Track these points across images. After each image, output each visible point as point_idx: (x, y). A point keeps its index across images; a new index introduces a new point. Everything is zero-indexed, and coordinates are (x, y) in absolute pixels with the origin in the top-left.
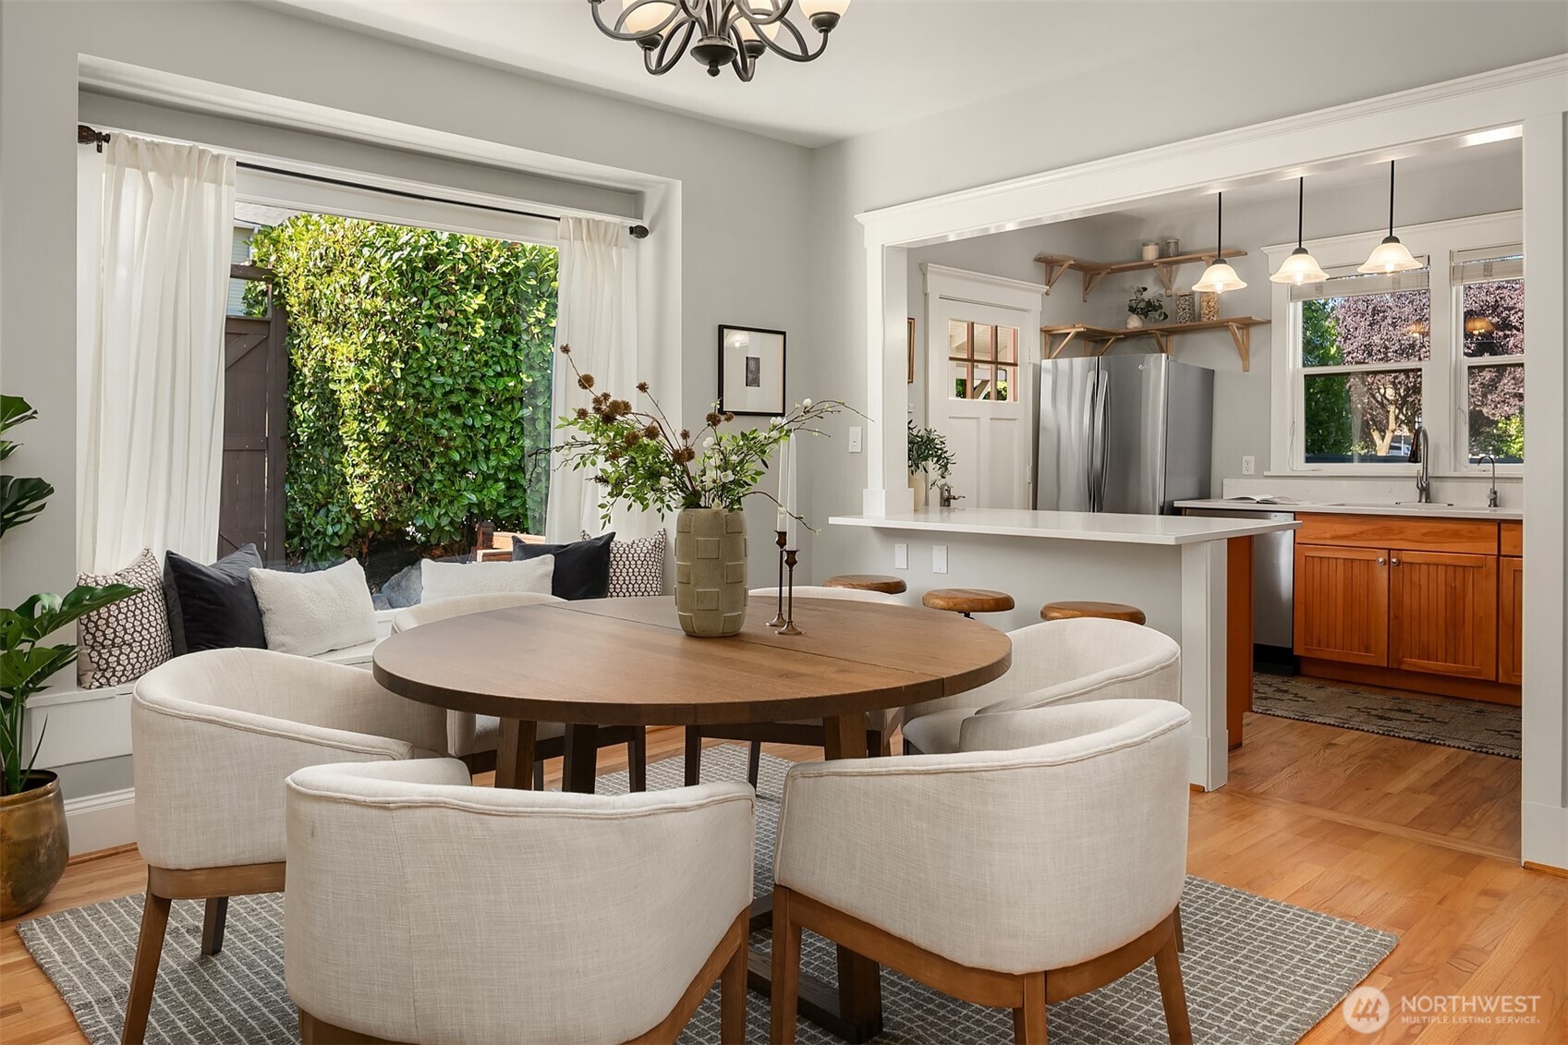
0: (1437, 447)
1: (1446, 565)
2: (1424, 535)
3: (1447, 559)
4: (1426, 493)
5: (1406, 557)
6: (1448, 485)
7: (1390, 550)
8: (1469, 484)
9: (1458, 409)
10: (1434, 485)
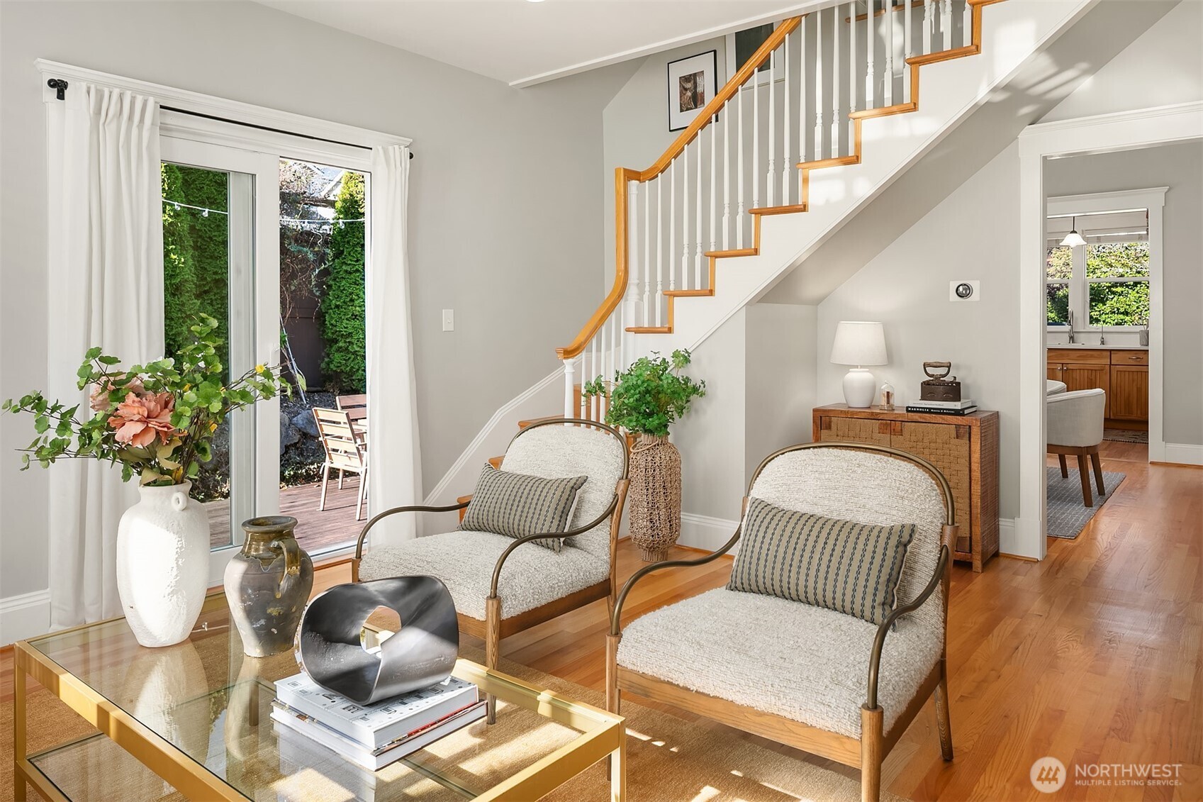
0: (1077, 318)
1: (1088, 370)
2: (1078, 357)
3: (1088, 367)
4: (1072, 339)
5: (1070, 367)
6: (1082, 335)
7: (1063, 364)
8: (1092, 335)
9: (1085, 301)
10: (1076, 335)
